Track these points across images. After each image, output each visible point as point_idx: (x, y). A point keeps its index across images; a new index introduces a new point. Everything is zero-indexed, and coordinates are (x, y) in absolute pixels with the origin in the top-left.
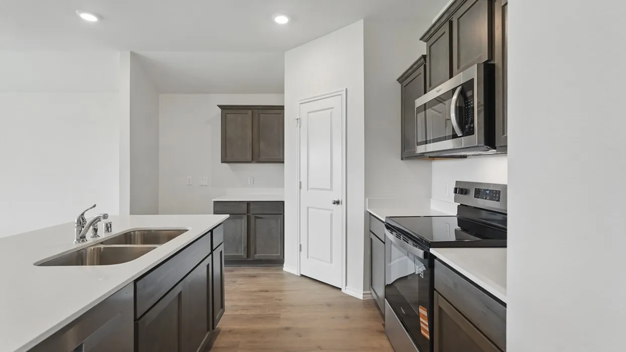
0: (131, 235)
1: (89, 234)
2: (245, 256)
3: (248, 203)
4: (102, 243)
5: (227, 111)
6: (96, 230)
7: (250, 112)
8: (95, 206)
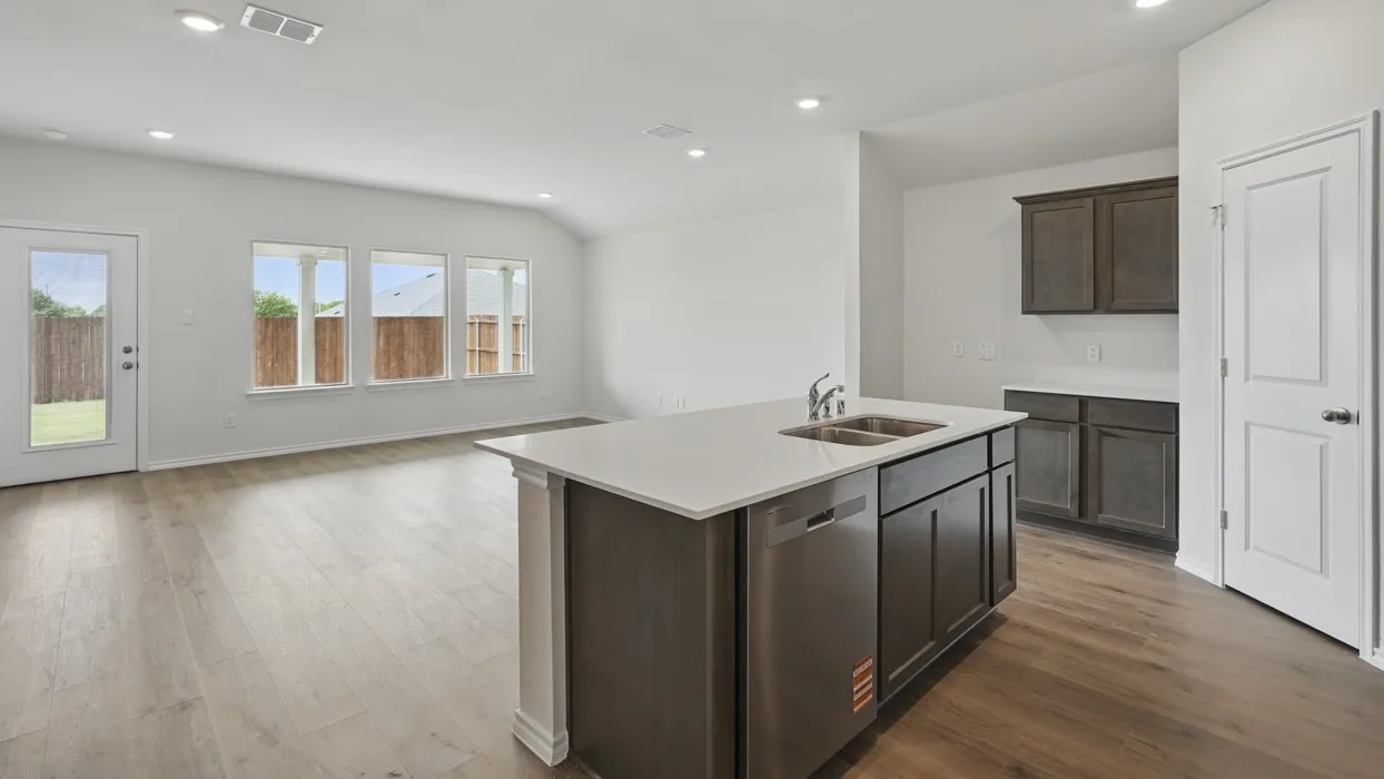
0: (867, 423)
1: (821, 412)
2: (1074, 513)
3: (1083, 401)
4: (835, 425)
5: (1031, 208)
6: (827, 409)
7: (1089, 202)
8: (827, 376)
